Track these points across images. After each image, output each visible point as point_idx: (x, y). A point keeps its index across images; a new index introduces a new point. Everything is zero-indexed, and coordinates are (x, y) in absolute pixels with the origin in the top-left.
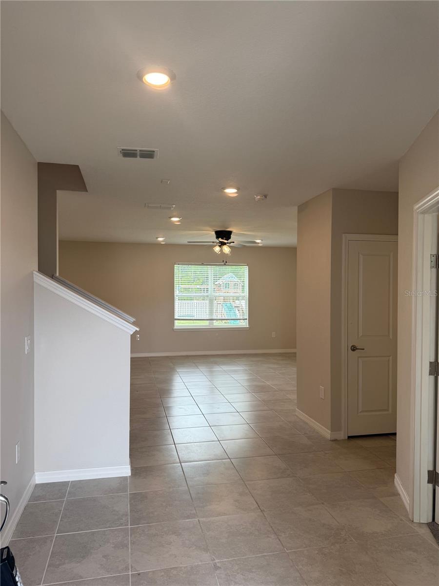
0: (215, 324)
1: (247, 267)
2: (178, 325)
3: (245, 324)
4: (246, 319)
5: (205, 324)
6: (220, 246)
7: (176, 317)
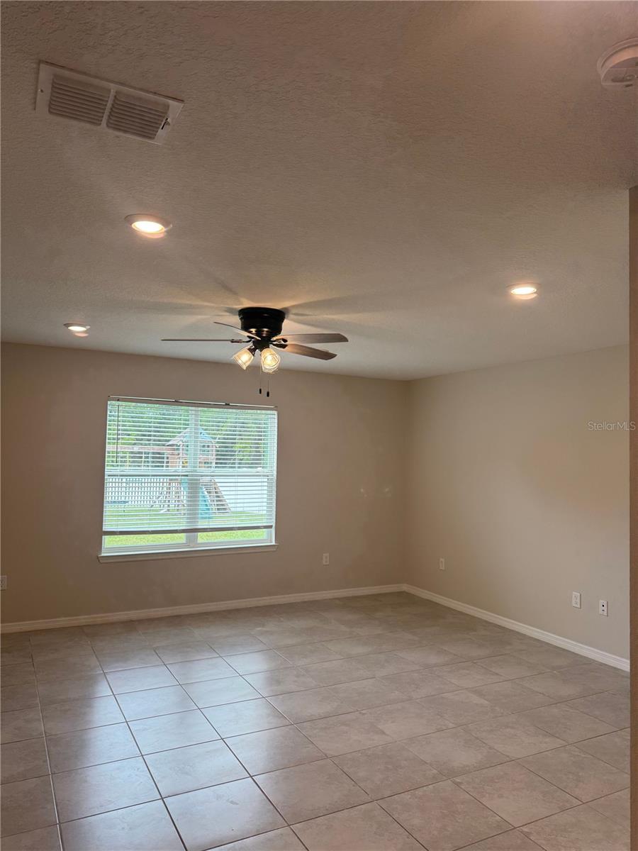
0: (200, 540)
1: (276, 413)
2: (111, 546)
3: (266, 538)
4: (271, 527)
5: (177, 542)
6: (252, 351)
7: (105, 528)
